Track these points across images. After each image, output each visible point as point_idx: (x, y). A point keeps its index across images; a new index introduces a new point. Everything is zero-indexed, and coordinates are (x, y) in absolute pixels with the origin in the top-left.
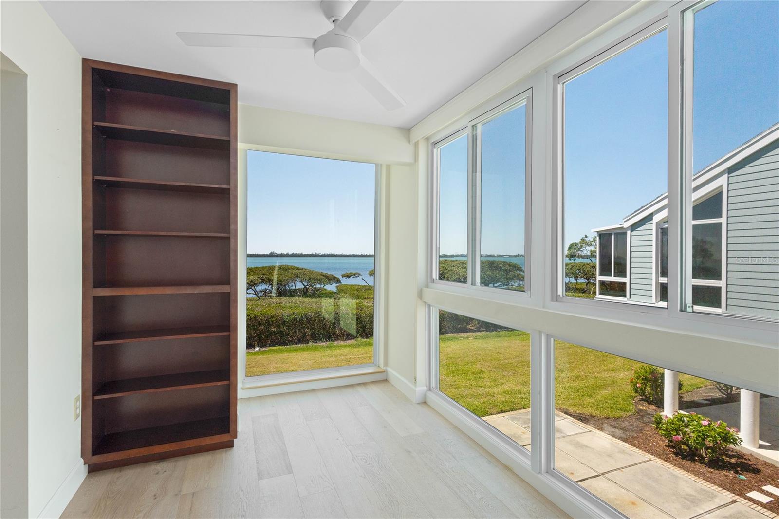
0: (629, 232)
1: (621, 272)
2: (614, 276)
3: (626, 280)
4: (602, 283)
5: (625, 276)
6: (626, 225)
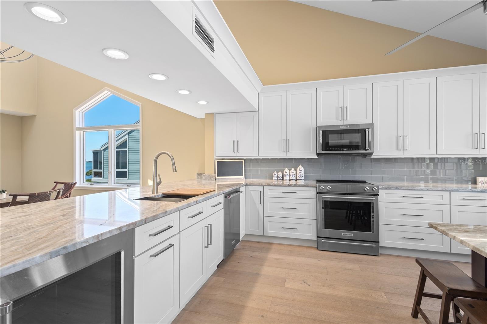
0: (103, 152)
1: (101, 168)
2: (99, 169)
3: (102, 171)
4: (95, 172)
5: (102, 169)
6: (102, 149)
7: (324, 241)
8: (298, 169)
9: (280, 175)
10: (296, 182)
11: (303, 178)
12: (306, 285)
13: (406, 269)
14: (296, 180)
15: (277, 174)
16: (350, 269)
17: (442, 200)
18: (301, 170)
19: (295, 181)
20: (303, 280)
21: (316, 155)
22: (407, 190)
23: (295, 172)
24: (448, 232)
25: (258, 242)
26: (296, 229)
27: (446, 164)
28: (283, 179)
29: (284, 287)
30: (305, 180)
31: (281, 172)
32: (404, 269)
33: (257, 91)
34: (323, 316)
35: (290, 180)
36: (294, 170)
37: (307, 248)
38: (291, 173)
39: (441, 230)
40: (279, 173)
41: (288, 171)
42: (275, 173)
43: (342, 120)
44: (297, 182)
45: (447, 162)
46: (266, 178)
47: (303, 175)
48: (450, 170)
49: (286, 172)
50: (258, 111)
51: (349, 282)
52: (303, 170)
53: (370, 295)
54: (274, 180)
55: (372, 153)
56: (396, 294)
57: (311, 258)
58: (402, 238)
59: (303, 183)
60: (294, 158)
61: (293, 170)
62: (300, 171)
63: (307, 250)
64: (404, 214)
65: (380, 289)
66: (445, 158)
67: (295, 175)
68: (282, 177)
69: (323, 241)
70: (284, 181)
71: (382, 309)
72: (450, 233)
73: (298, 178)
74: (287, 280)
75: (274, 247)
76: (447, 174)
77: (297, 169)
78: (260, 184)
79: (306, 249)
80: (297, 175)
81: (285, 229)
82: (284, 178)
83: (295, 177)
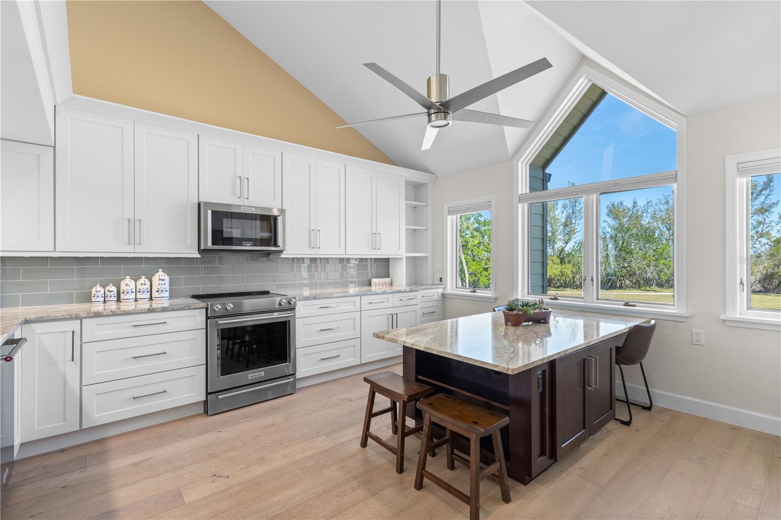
7: (221, 397)
8: (155, 279)
9: (111, 292)
10: (151, 303)
11: (167, 294)
12: (222, 479)
13: (330, 397)
14: (151, 299)
15: (102, 290)
16: (272, 425)
17: (354, 307)
18: (163, 280)
19: (149, 302)
20: (212, 475)
21: (197, 252)
22: (324, 298)
23: (148, 282)
24: (396, 339)
25: (62, 451)
26: (165, 391)
27: (327, 265)
28: (119, 300)
29: (185, 504)
30: (171, 297)
31: (113, 285)
32: (327, 398)
33: (55, 98)
34: (275, 508)
35: (136, 300)
36: (146, 280)
37: (187, 420)
38: (139, 286)
39: (389, 338)
40: (108, 288)
41: (133, 282)
42: (99, 288)
43: (242, 198)
44: (153, 302)
45: (328, 263)
46: (70, 300)
47: (168, 289)
48: (333, 272)
49: (126, 285)
50: (54, 147)
51: (281, 442)
52: (167, 278)
53: (313, 446)
54: (94, 304)
55: (281, 251)
56: (336, 430)
57: (204, 433)
58: (319, 361)
59: (166, 303)
60: (145, 258)
61: (143, 280)
62: (161, 282)
63: (189, 423)
64: (321, 330)
65: (318, 433)
66: (326, 258)
67: (149, 290)
68: (116, 295)
69: (219, 397)
70: (122, 304)
71: (333, 456)
72: (399, 340)
73: (155, 294)
74: (181, 490)
75: (111, 445)
76: (329, 278)
77: (153, 278)
78: (70, 315)
79: (186, 422)
80: (154, 289)
81: (138, 399)
82: (122, 296)
83: (149, 293)
